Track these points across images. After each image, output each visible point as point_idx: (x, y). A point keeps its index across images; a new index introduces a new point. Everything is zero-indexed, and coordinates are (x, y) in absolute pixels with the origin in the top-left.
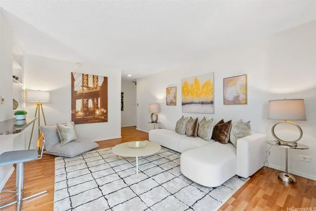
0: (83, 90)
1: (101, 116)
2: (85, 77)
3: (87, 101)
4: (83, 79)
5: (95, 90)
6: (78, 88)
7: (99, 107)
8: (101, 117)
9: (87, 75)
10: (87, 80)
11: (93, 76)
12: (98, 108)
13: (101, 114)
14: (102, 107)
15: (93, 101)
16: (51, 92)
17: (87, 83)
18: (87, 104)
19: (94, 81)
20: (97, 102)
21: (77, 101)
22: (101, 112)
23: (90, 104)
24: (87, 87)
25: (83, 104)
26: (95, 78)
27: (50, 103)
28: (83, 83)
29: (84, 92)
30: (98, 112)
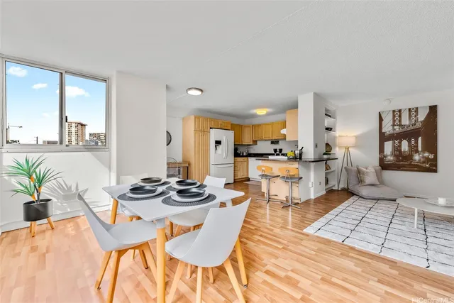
0: (394, 130)
1: (424, 162)
2: (397, 114)
3: (400, 143)
4: (394, 116)
5: (411, 128)
6: (388, 129)
7: (420, 149)
8: (424, 165)
9: (400, 111)
10: (400, 116)
11: (410, 109)
12: (417, 151)
13: (422, 160)
14: (424, 150)
15: (409, 142)
16: (357, 137)
17: (400, 121)
18: (400, 146)
19: (410, 116)
20: (417, 143)
21: (386, 143)
22: (423, 157)
23: (405, 146)
24: (400, 125)
25: (394, 146)
26: (413, 111)
27: (356, 146)
28: (394, 121)
29: (395, 132)
30: (417, 157)
